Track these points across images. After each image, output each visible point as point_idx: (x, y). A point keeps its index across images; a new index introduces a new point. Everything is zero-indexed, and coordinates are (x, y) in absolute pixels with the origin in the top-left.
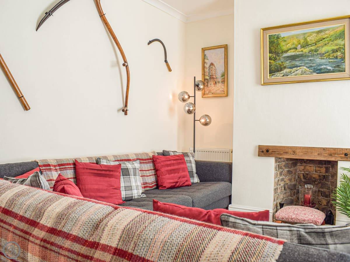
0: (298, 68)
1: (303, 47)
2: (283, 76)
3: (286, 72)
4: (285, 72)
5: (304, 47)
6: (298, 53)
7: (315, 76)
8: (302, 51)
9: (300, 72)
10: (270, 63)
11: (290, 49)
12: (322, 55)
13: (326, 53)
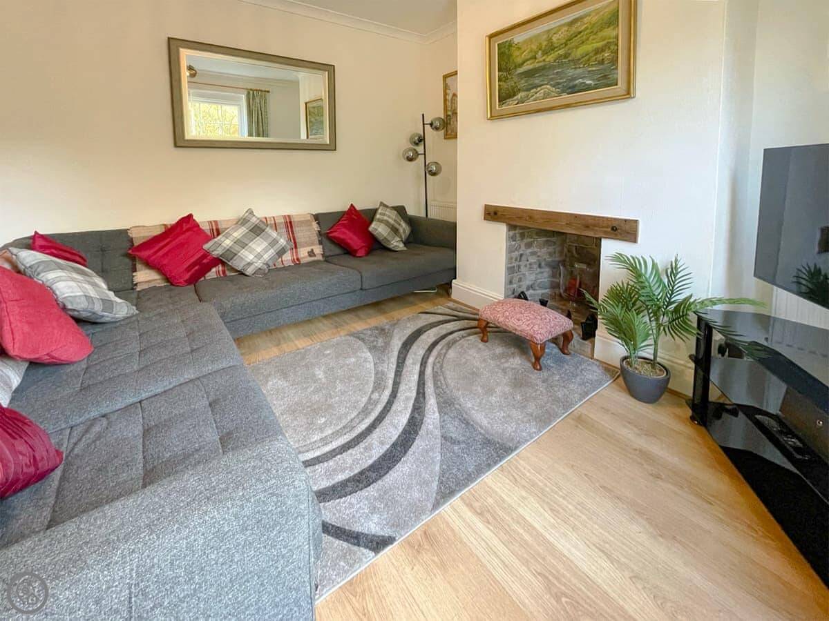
0: (539, 89)
1: (545, 53)
2: (518, 103)
3: (521, 97)
4: (519, 97)
5: (547, 53)
6: (537, 65)
7: (566, 98)
8: (544, 60)
9: (542, 95)
10: (499, 85)
11: (527, 60)
12: (576, 62)
13: (583, 57)
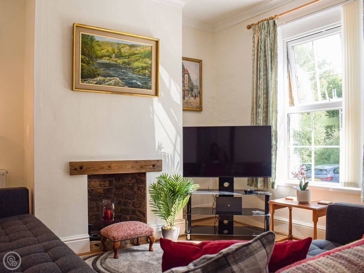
0: (112, 78)
2: (96, 84)
3: (99, 80)
5: (118, 57)
6: (112, 62)
7: (127, 89)
8: (116, 61)
9: (113, 82)
11: (105, 56)
12: (133, 69)
